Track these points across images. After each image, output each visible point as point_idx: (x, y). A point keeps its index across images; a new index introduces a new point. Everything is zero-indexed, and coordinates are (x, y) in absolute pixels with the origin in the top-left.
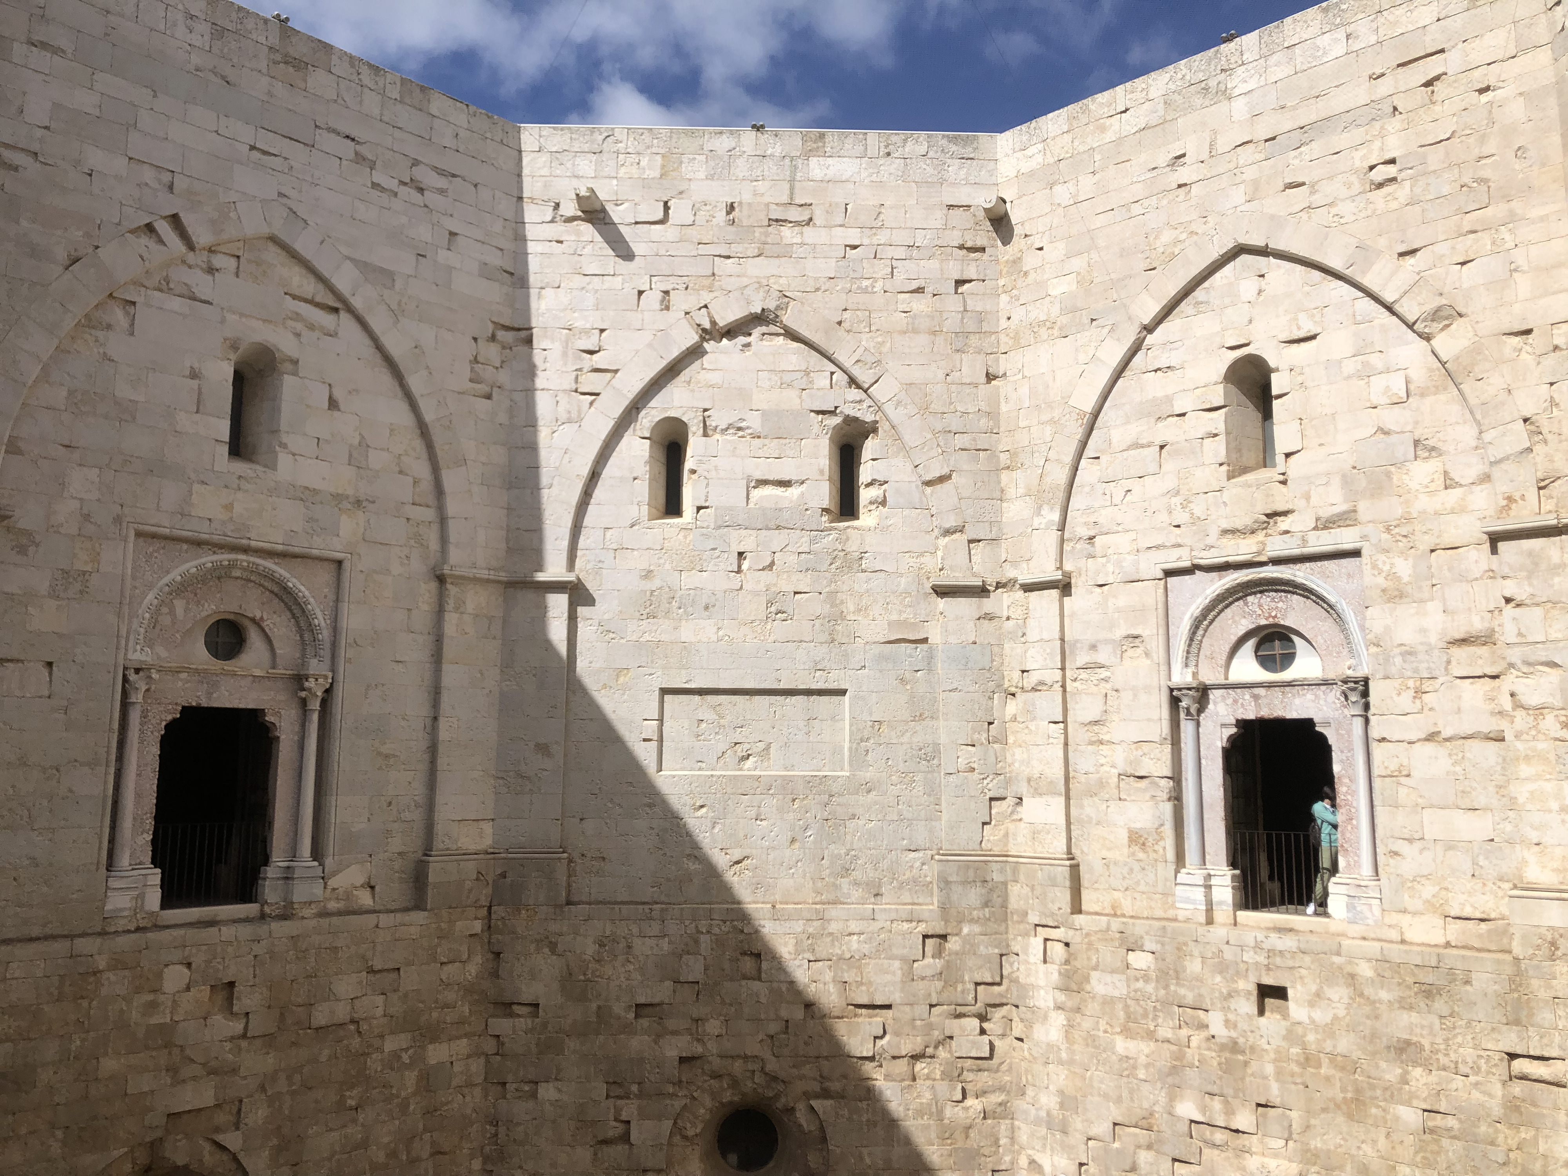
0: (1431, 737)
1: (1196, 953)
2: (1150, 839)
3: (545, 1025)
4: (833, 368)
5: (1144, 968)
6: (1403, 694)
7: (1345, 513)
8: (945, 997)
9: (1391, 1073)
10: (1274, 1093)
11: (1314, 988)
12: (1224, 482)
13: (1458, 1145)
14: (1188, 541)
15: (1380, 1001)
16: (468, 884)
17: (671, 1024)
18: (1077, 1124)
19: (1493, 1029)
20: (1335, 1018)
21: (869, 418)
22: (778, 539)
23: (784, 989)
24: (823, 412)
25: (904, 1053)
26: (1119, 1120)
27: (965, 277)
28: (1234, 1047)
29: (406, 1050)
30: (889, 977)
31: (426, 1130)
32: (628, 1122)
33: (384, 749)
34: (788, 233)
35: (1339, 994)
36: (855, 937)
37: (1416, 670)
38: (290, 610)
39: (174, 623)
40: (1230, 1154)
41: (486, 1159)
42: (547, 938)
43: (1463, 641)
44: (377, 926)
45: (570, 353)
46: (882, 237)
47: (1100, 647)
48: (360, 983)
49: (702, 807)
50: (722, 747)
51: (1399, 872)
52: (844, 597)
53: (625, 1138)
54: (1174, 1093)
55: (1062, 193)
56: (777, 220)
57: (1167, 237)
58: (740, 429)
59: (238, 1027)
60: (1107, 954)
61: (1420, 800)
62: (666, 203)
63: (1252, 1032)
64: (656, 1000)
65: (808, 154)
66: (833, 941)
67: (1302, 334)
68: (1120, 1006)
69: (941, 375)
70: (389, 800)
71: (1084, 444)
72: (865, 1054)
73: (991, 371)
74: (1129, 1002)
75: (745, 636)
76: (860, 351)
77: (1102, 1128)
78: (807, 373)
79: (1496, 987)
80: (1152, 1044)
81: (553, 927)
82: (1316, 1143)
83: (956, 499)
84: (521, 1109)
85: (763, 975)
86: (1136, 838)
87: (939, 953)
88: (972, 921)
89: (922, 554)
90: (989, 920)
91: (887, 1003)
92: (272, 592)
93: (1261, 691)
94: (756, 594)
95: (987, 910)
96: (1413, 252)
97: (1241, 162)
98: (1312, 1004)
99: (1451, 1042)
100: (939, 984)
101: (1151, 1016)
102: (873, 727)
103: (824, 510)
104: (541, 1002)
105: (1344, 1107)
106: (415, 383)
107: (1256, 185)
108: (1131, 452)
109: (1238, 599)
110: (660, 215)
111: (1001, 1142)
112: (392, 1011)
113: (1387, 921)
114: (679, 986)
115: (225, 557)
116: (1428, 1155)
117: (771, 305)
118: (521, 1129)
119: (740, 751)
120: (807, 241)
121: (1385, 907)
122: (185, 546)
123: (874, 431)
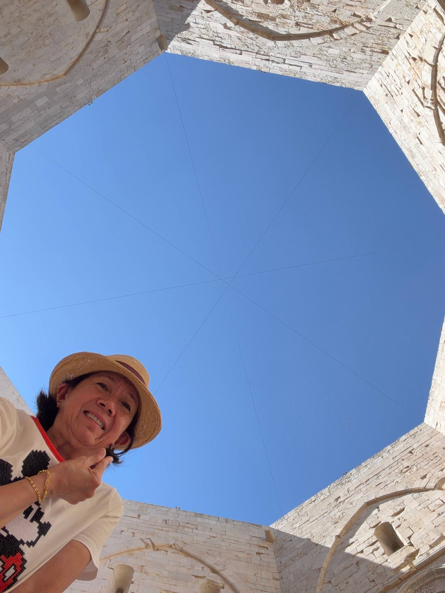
4: (203, 566)
7: (439, 539)
12: (387, 558)
14: (380, 582)
21: (220, 583)
24: (198, 577)
27: (260, 553)
55: (297, 525)
56: (183, 526)
62: (139, 515)
65: (196, 517)
67: (399, 511)
69: (252, 574)
73: (275, 577)
76: (216, 561)
78: (192, 565)
96: (425, 476)
97: (359, 489)
107: (367, 490)
108: (344, 571)
110: (136, 516)
117: (178, 544)
120: (194, 532)
123: (223, 588)
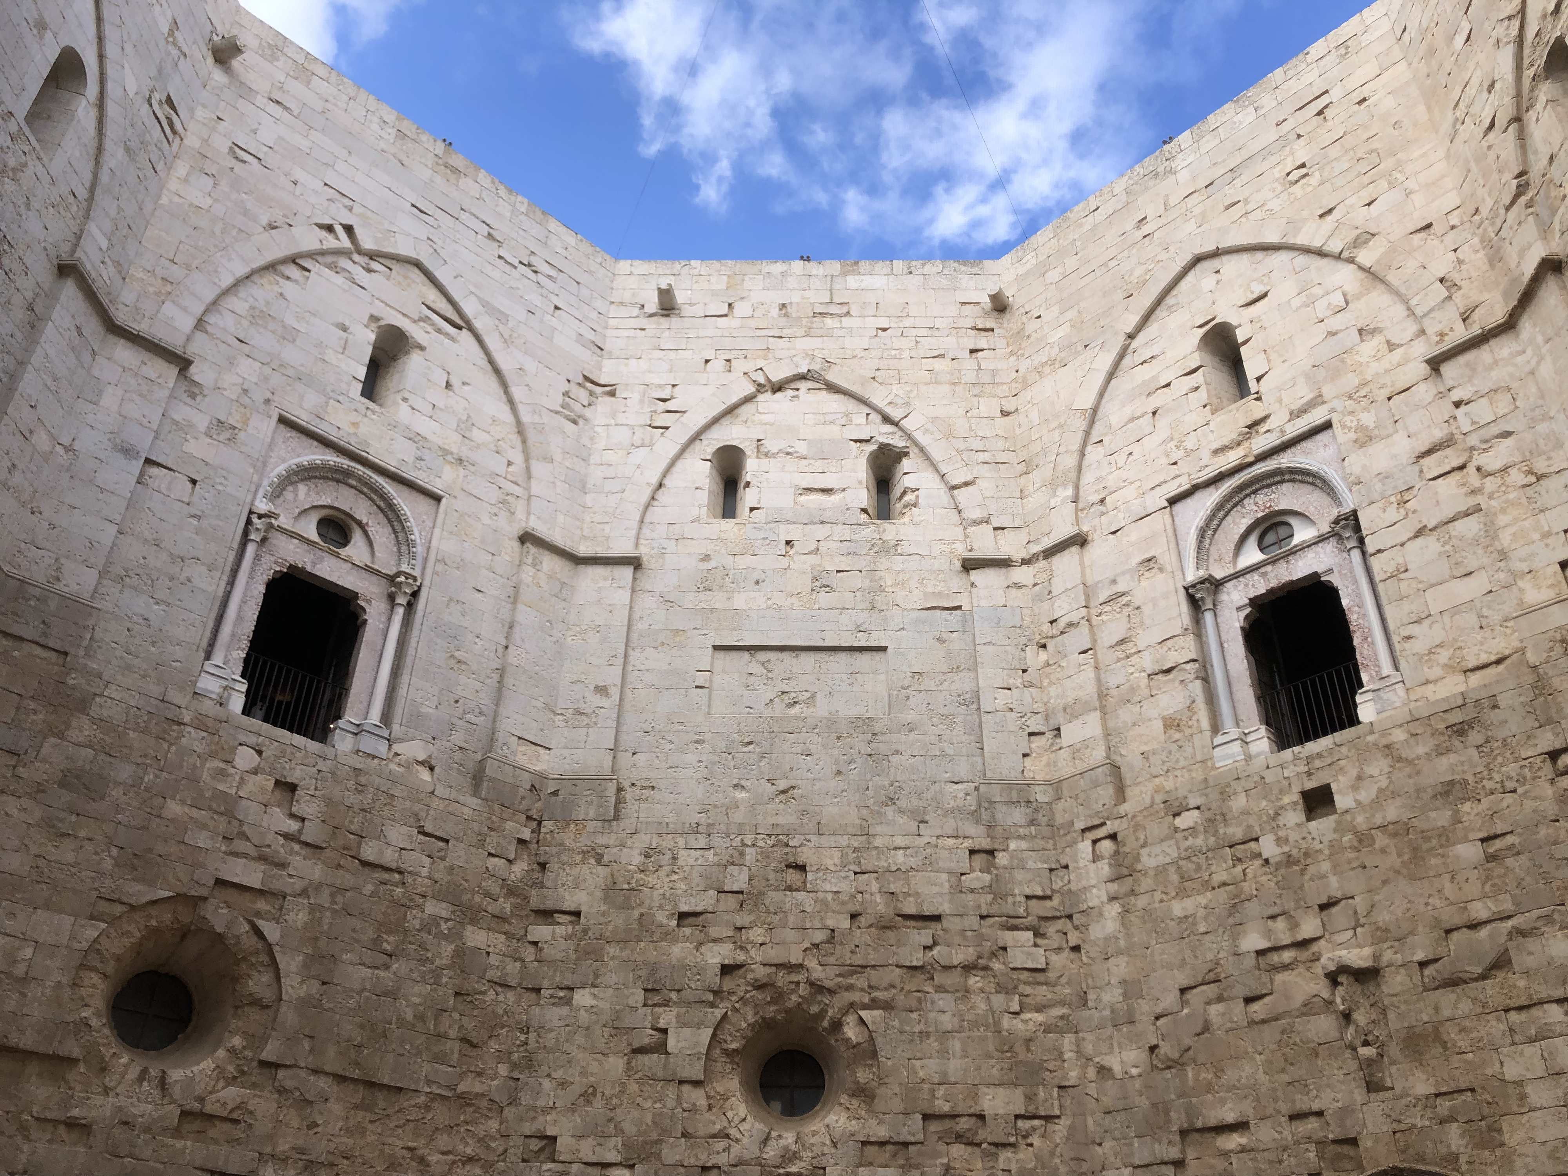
0: (1419, 533)
1: (1239, 789)
2: (1184, 718)
3: (585, 931)
4: (868, 411)
5: (1192, 825)
6: (1388, 510)
7: (1312, 400)
8: (994, 909)
9: (1441, 817)
10: (1334, 886)
11: (1354, 773)
12: (1210, 417)
13: (1523, 859)
14: (1185, 470)
15: (1418, 758)
16: (521, 792)
17: (714, 932)
18: (1144, 1009)
19: (1529, 737)
20: (1380, 790)
21: (901, 444)
22: (821, 532)
23: (829, 899)
24: (860, 441)
25: (956, 963)
26: (1185, 983)
27: (978, 347)
28: (1289, 861)
29: (447, 920)
30: (936, 889)
31: (455, 1009)
32: (665, 1031)
33: (457, 654)
34: (829, 321)
35: (1378, 767)
36: (901, 851)
37: (1395, 487)
38: (392, 526)
39: (295, 500)
40: (1301, 969)
41: (515, 1066)
42: (594, 849)
43: (1429, 452)
44: (433, 793)
45: (646, 400)
46: (908, 322)
47: (1119, 580)
48: (410, 837)
49: (750, 743)
50: (770, 695)
51: (1414, 652)
52: (882, 573)
53: (660, 1048)
54: (1237, 929)
55: (1053, 276)
56: (820, 313)
57: (1139, 272)
58: (788, 453)
59: (293, 826)
60: (1155, 829)
61: (1420, 586)
62: (730, 305)
63: (1304, 838)
64: (699, 909)
65: (845, 274)
66: (878, 854)
67: (1255, 296)
68: (1172, 870)
69: (962, 412)
70: (457, 698)
71: (1087, 433)
72: (915, 963)
73: (1004, 409)
74: (1181, 863)
75: (792, 604)
76: (891, 396)
77: (1170, 1000)
78: (847, 415)
79: (1522, 699)
80: (1208, 894)
81: (601, 840)
82: (1383, 917)
83: (981, 498)
84: (554, 1016)
85: (808, 885)
86: (1171, 724)
87: (986, 870)
88: (1019, 837)
89: (953, 542)
90: (1035, 837)
91: (936, 913)
92: (379, 507)
93: (1269, 568)
94: (804, 572)
95: (1033, 828)
96: (1330, 211)
97: (1189, 206)
98: (1355, 788)
99: (1492, 766)
100: (990, 897)
101: (1204, 867)
102: (913, 677)
103: (864, 510)
104: (584, 909)
105: (1404, 871)
106: (517, 392)
107: (1203, 215)
108: (1129, 426)
109: (1235, 505)
110: (725, 310)
111: (1066, 1057)
112: (437, 876)
113: (1413, 697)
114: (723, 895)
115: (345, 462)
116: (1496, 881)
117: (816, 367)
118: (553, 1035)
119: (787, 699)
120: (844, 325)
121: (1408, 685)
122: (315, 443)
123: (906, 454)
